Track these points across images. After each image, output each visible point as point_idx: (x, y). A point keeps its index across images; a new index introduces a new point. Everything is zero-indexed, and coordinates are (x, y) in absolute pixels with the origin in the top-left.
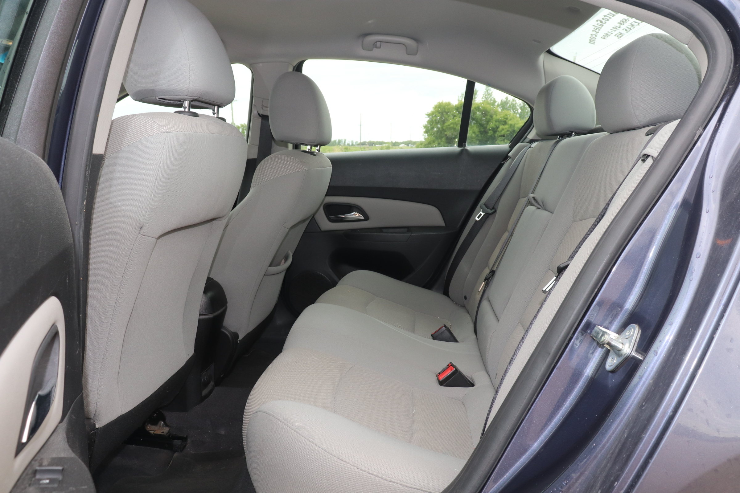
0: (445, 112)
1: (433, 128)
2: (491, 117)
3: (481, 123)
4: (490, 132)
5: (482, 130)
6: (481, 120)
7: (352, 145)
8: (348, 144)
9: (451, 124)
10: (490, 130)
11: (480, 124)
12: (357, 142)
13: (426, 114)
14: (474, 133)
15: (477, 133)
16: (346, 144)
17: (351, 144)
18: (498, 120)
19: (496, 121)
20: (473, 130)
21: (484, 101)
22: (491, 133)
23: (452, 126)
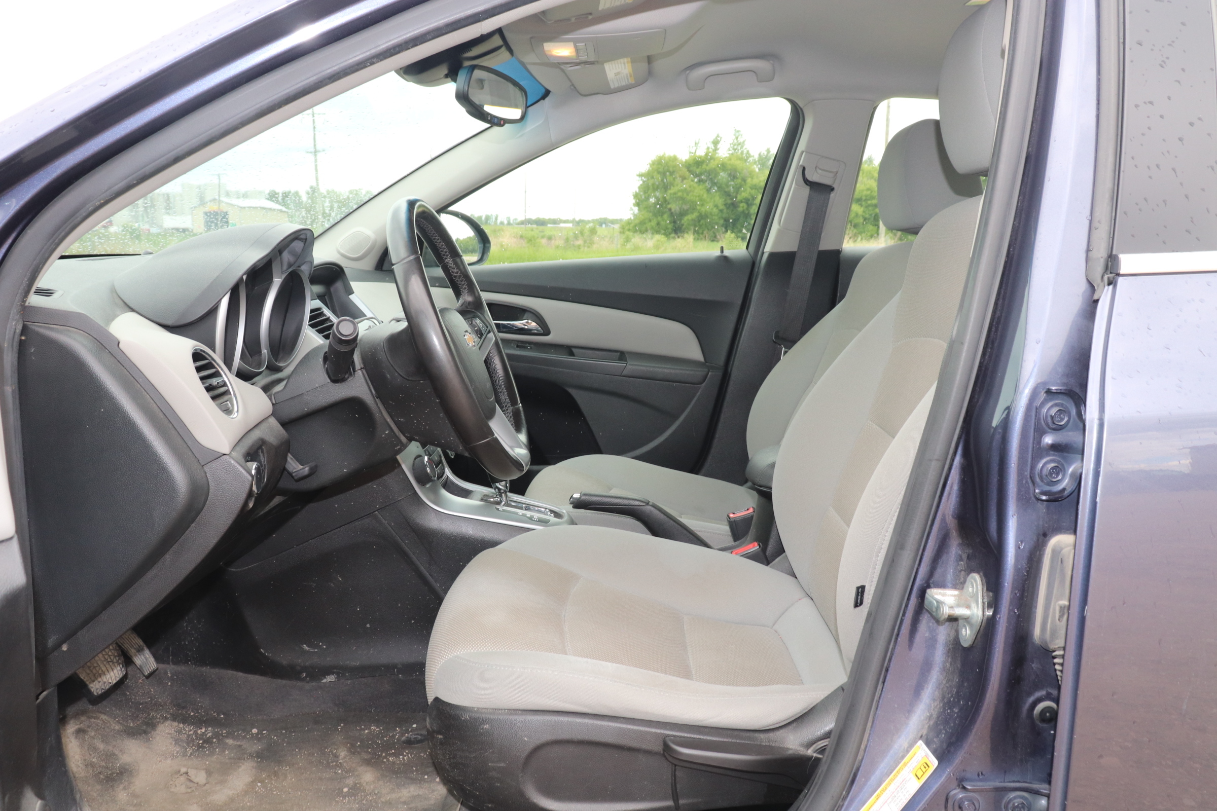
0: (668, 171)
1: (647, 198)
2: (744, 180)
3: (726, 190)
4: (741, 205)
5: (729, 201)
6: (728, 186)
7: (509, 224)
8: (502, 223)
9: (679, 191)
10: (741, 202)
11: (725, 192)
12: (516, 219)
13: (638, 174)
14: (716, 206)
15: (721, 207)
16: (499, 222)
17: (506, 222)
18: (755, 185)
19: (751, 188)
20: (714, 201)
21: (732, 154)
22: (743, 207)
23: (680, 194)
